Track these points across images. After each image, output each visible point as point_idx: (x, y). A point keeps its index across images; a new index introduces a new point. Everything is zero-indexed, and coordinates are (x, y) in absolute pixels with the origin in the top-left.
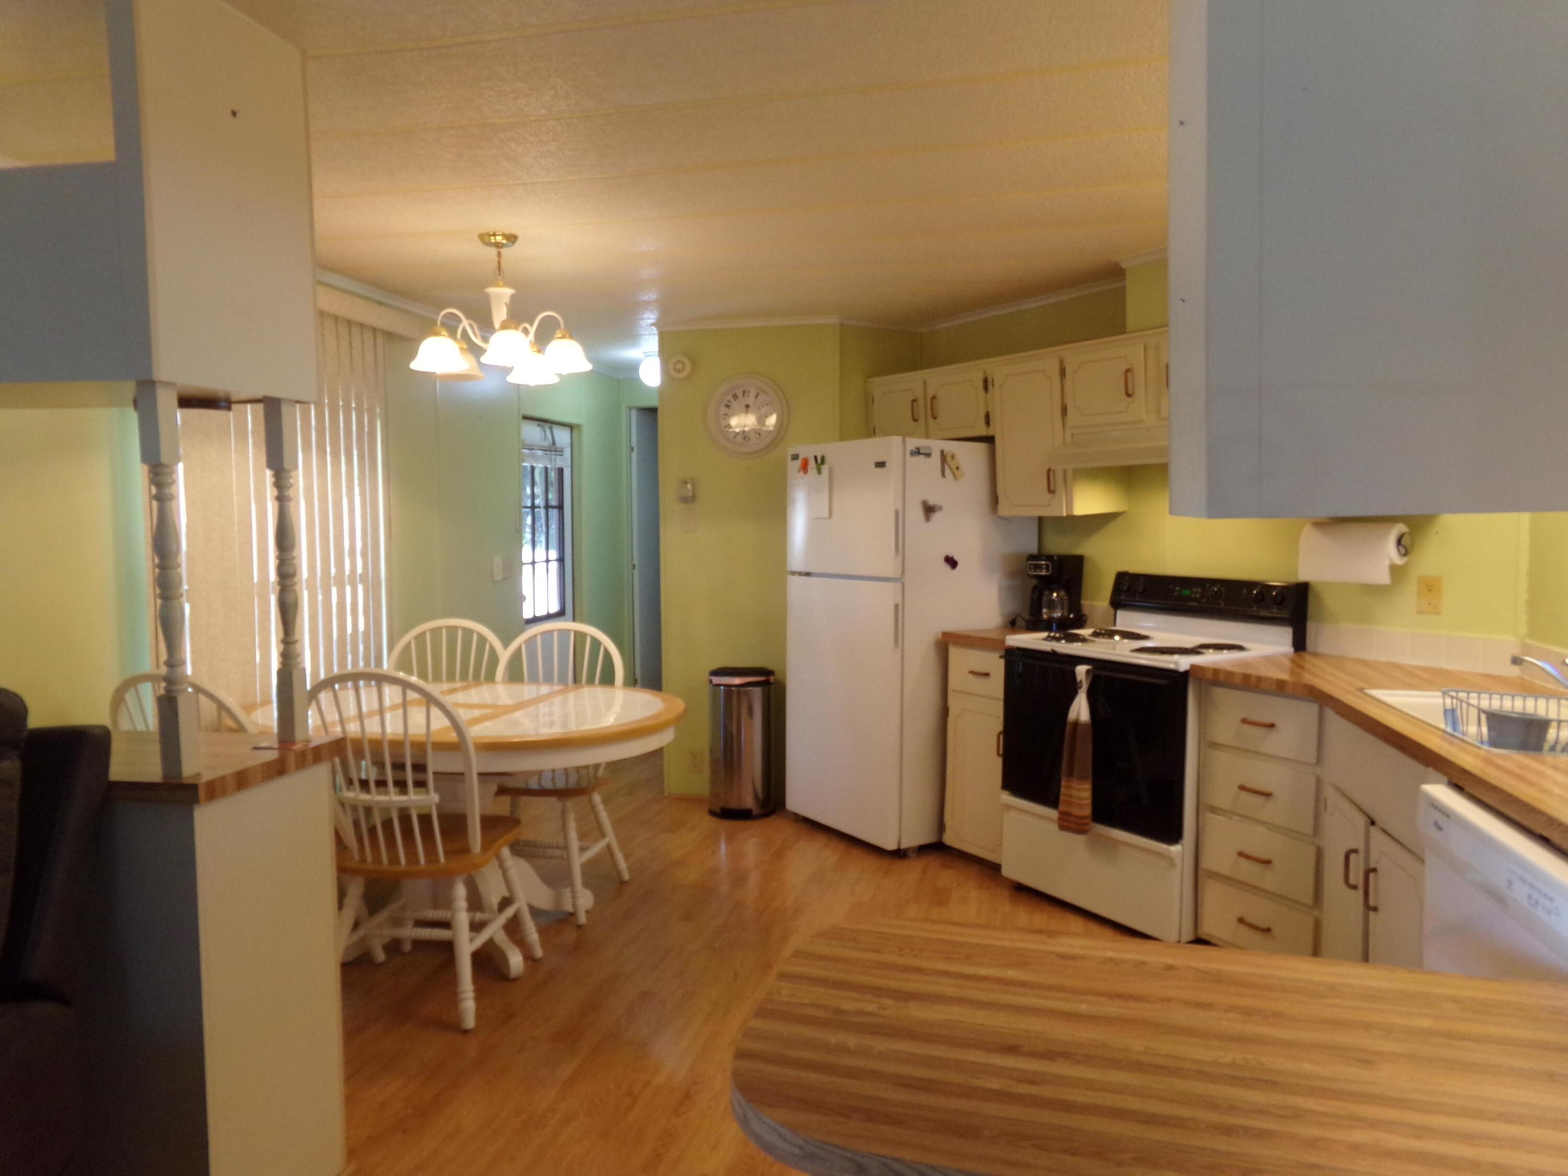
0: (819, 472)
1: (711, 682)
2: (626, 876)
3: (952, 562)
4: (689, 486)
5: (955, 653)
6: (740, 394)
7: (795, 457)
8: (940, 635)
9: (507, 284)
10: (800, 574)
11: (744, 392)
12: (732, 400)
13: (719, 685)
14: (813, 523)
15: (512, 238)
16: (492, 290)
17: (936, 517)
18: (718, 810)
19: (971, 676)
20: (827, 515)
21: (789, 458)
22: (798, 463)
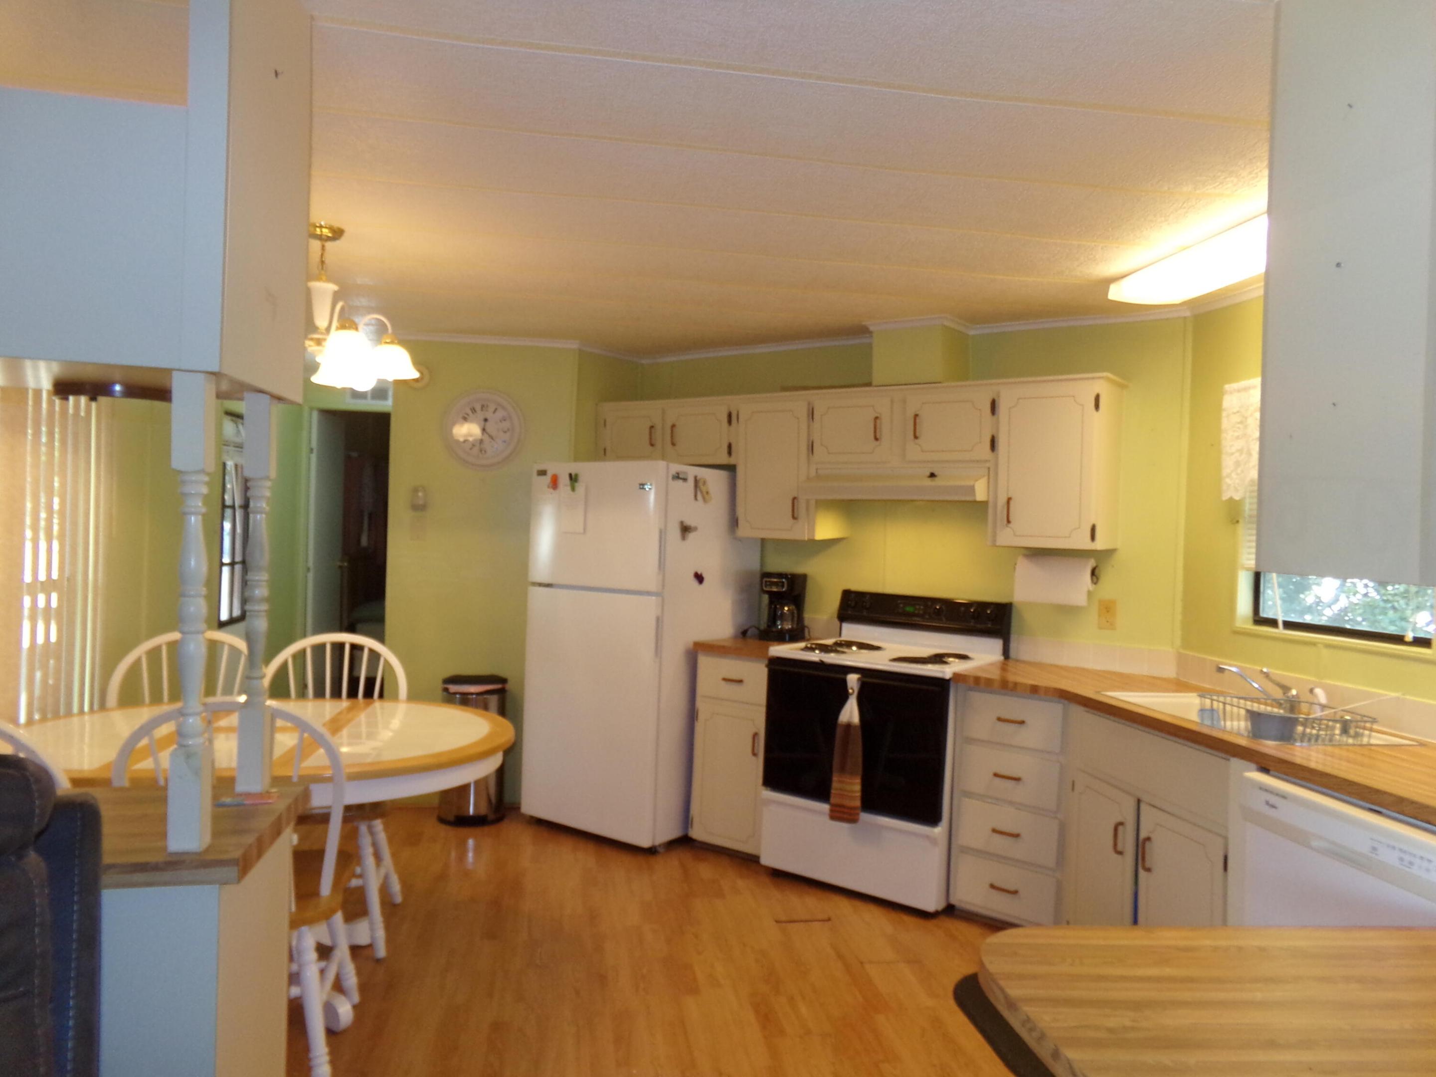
0: (573, 489)
1: (446, 690)
2: (399, 899)
3: (699, 578)
4: (420, 494)
5: (705, 662)
6: (478, 408)
7: (542, 473)
8: (691, 645)
9: (329, 280)
10: (540, 585)
11: (483, 406)
12: (470, 412)
13: (455, 693)
14: (563, 539)
15: (337, 233)
16: (315, 285)
17: (691, 536)
18: (451, 818)
19: (723, 683)
20: (582, 531)
21: (535, 473)
22: (547, 479)
